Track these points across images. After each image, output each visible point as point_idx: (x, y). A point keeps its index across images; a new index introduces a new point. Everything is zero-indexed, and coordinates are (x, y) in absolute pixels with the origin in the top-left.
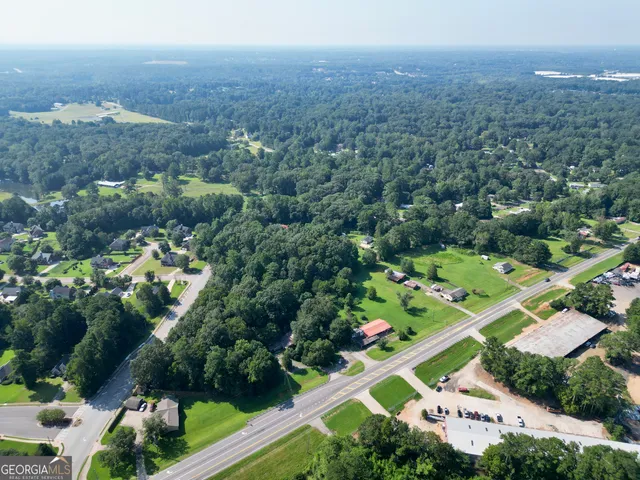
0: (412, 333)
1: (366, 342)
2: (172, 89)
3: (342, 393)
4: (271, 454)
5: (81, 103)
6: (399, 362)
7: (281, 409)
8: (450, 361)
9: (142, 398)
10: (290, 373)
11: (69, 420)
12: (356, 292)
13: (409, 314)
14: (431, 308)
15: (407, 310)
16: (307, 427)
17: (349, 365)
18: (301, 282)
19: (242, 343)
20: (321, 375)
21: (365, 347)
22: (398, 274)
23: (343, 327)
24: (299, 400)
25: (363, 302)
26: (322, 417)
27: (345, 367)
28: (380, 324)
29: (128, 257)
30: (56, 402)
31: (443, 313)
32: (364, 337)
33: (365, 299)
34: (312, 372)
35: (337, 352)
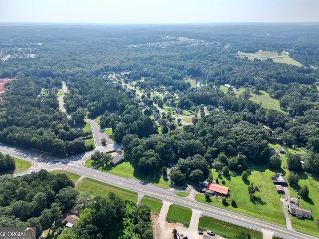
0: (234, 205)
1: (204, 190)
3: (163, 196)
5: (271, 51)
6: (203, 207)
7: (140, 183)
8: (229, 231)
9: (123, 151)
10: (162, 176)
11: (106, 145)
12: (237, 169)
13: (251, 198)
14: (269, 206)
15: (251, 195)
16: (136, 194)
17: (183, 191)
18: (215, 149)
19: (150, 151)
20: (170, 186)
21: (201, 192)
22: (281, 179)
23: (196, 174)
24: (149, 185)
25: (237, 177)
26: (145, 196)
27: (181, 190)
28: (224, 189)
29: (190, 113)
30: (111, 140)
31: (272, 213)
32: (206, 187)
33: (240, 177)
34: (169, 182)
35: (189, 184)
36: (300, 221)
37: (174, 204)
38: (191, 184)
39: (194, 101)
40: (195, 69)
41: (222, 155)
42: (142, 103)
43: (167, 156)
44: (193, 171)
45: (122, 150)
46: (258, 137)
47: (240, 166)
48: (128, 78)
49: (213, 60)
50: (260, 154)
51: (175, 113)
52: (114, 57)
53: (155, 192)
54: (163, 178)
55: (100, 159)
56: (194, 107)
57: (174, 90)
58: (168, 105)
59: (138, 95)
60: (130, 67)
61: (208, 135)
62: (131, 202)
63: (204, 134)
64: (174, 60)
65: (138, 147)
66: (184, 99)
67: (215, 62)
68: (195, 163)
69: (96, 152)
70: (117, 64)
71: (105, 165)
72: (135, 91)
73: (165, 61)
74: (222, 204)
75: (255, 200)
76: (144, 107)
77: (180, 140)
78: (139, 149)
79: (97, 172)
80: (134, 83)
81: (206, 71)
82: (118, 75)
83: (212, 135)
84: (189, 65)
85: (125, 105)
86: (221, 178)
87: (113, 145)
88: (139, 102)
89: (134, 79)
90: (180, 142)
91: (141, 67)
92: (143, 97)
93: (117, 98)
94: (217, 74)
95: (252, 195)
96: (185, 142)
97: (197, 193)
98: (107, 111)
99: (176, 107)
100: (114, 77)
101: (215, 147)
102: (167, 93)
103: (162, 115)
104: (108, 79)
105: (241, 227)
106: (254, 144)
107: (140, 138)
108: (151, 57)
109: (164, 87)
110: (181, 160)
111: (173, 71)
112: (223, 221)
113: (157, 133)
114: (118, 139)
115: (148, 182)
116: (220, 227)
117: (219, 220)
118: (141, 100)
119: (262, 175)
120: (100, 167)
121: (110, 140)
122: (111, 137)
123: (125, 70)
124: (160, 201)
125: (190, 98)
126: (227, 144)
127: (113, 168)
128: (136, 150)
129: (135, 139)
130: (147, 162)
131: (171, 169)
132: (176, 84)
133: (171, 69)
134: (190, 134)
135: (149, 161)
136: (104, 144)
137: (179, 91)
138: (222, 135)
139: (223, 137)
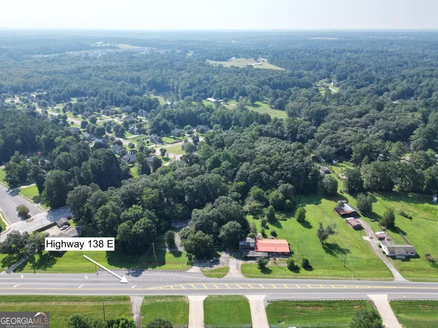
0: (307, 266)
1: (251, 254)
2: (309, 52)
3: (182, 287)
4: (82, 304)
5: (247, 58)
6: (262, 286)
7: (128, 274)
8: (321, 316)
9: (71, 221)
10: (168, 250)
11: (29, 217)
12: (286, 208)
13: (324, 248)
14: (354, 252)
15: (323, 244)
16: (126, 299)
17: (215, 267)
18: (241, 183)
19: (135, 208)
20: (188, 264)
21: (247, 259)
22: (348, 208)
23: (231, 230)
24: (148, 274)
25: (288, 220)
26: (146, 298)
27: (211, 266)
28: (280, 245)
29: (173, 141)
30: (39, 204)
31: (365, 263)
32: (253, 249)
33: (292, 218)
34: (184, 257)
35: (220, 251)
36: (406, 264)
37: (211, 297)
38: (224, 250)
39: (174, 122)
40: (158, 81)
41: (255, 190)
42: (87, 135)
43: (166, 211)
44: (224, 226)
45: (69, 218)
46: (298, 154)
47: (288, 201)
48: (47, 100)
49: (179, 70)
50: (308, 178)
51: (150, 143)
52: (10, 71)
53: (164, 283)
54: (170, 252)
55: (23, 247)
56: (177, 131)
57: (135, 110)
58: (133, 132)
59: (72, 123)
60: (44, 83)
61: (225, 164)
62: (121, 322)
63: (216, 163)
64: (121, 72)
65: (107, 206)
66: (158, 120)
67: (183, 72)
68: (222, 212)
69: (10, 235)
70: (18, 81)
71: (37, 257)
72: (65, 118)
73: (106, 74)
74: (289, 271)
75: (331, 249)
76: (90, 140)
77: (182, 178)
78: (111, 209)
79: (22, 275)
80: (60, 106)
81: (176, 83)
82: (26, 98)
83: (230, 162)
84: (146, 76)
85: (55, 137)
86: (267, 228)
87: (46, 214)
88: (80, 133)
89: (58, 101)
90: (185, 182)
91: (66, 83)
92: (84, 125)
93: (34, 128)
94: (192, 86)
95: (324, 242)
96: (195, 180)
97: (241, 262)
98: (17, 153)
99: (147, 134)
100: (17, 100)
101: (241, 180)
102: (124, 116)
103: (128, 150)
104: (5, 105)
105: (338, 302)
106: (297, 165)
107: (104, 189)
108: (79, 69)
109: (117, 109)
110: (196, 212)
111: (123, 85)
112: (305, 302)
113: (131, 177)
114: (55, 200)
115: (144, 268)
116: (306, 314)
117: (298, 302)
118: (82, 130)
119: (321, 208)
120: (25, 264)
121: (36, 205)
122: (36, 200)
123: (37, 90)
124: (180, 300)
125: (168, 119)
126: (258, 172)
127: (59, 259)
128: (105, 213)
129: (95, 192)
130: (133, 230)
131: (181, 232)
132: (136, 102)
133: (120, 83)
134: (196, 166)
135: (138, 227)
136: (24, 215)
137: (144, 111)
138: (245, 160)
139: (248, 163)
